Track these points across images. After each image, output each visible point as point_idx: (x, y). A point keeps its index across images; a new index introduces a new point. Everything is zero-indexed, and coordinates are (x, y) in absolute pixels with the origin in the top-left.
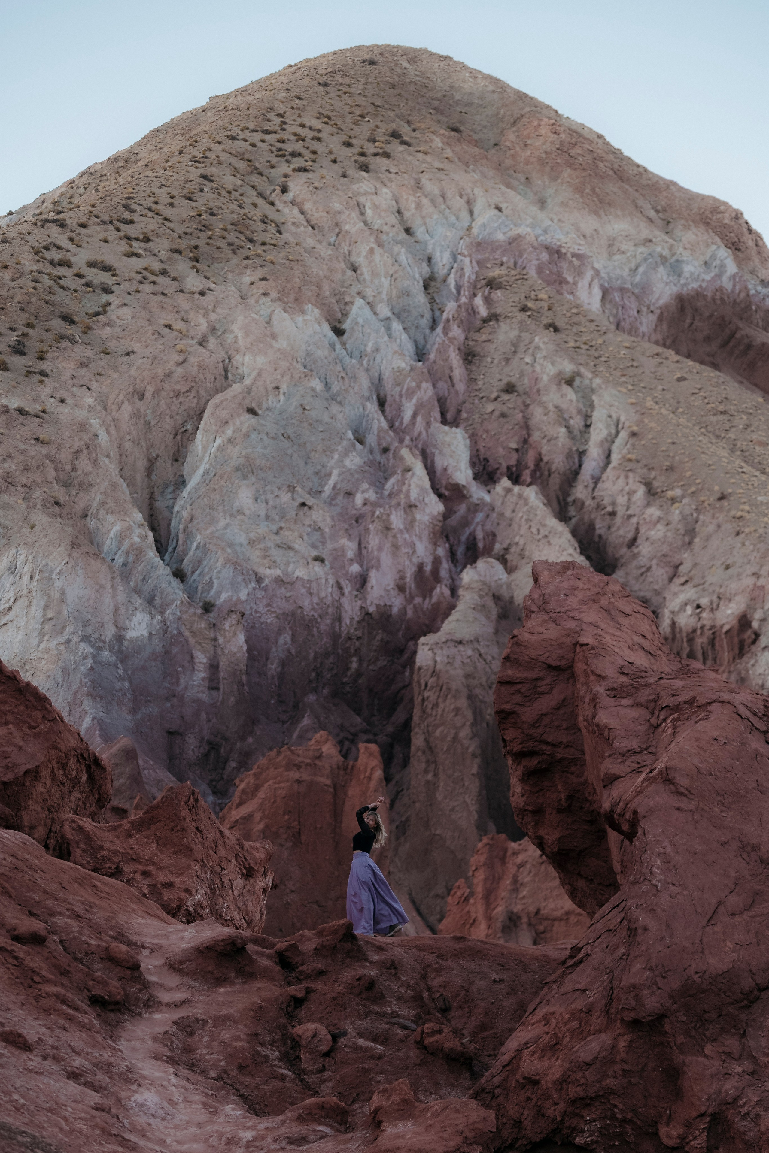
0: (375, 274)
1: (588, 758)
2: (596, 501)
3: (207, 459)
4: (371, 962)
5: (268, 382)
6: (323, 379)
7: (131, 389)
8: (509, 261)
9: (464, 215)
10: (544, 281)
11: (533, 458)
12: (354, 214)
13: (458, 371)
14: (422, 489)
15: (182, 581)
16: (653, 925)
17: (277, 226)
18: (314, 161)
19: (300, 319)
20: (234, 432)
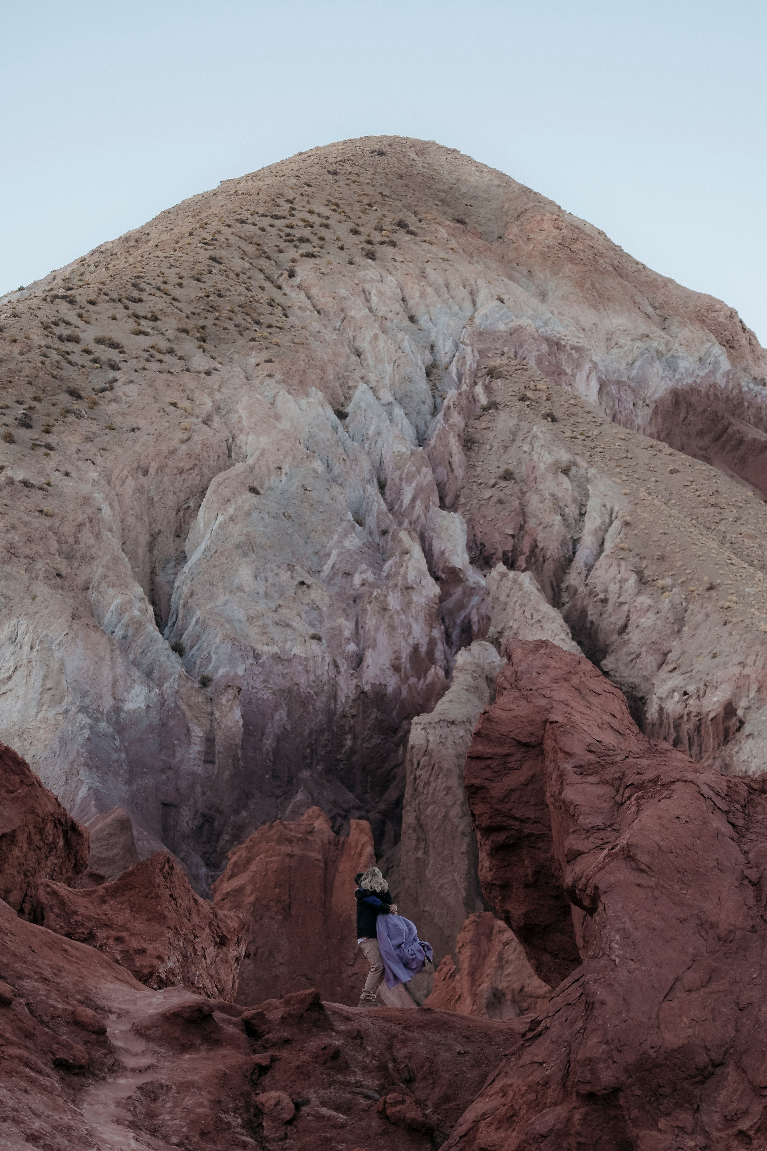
0: (378, 360)
1: (554, 833)
2: (588, 588)
3: (208, 536)
4: (337, 1032)
5: (271, 462)
6: (324, 461)
7: (135, 465)
8: (509, 351)
9: (467, 305)
10: (543, 371)
11: (529, 545)
12: (360, 301)
13: (458, 457)
14: (419, 571)
15: (181, 656)
16: (610, 1000)
17: (284, 309)
18: (322, 247)
19: (303, 401)
20: (235, 510)
